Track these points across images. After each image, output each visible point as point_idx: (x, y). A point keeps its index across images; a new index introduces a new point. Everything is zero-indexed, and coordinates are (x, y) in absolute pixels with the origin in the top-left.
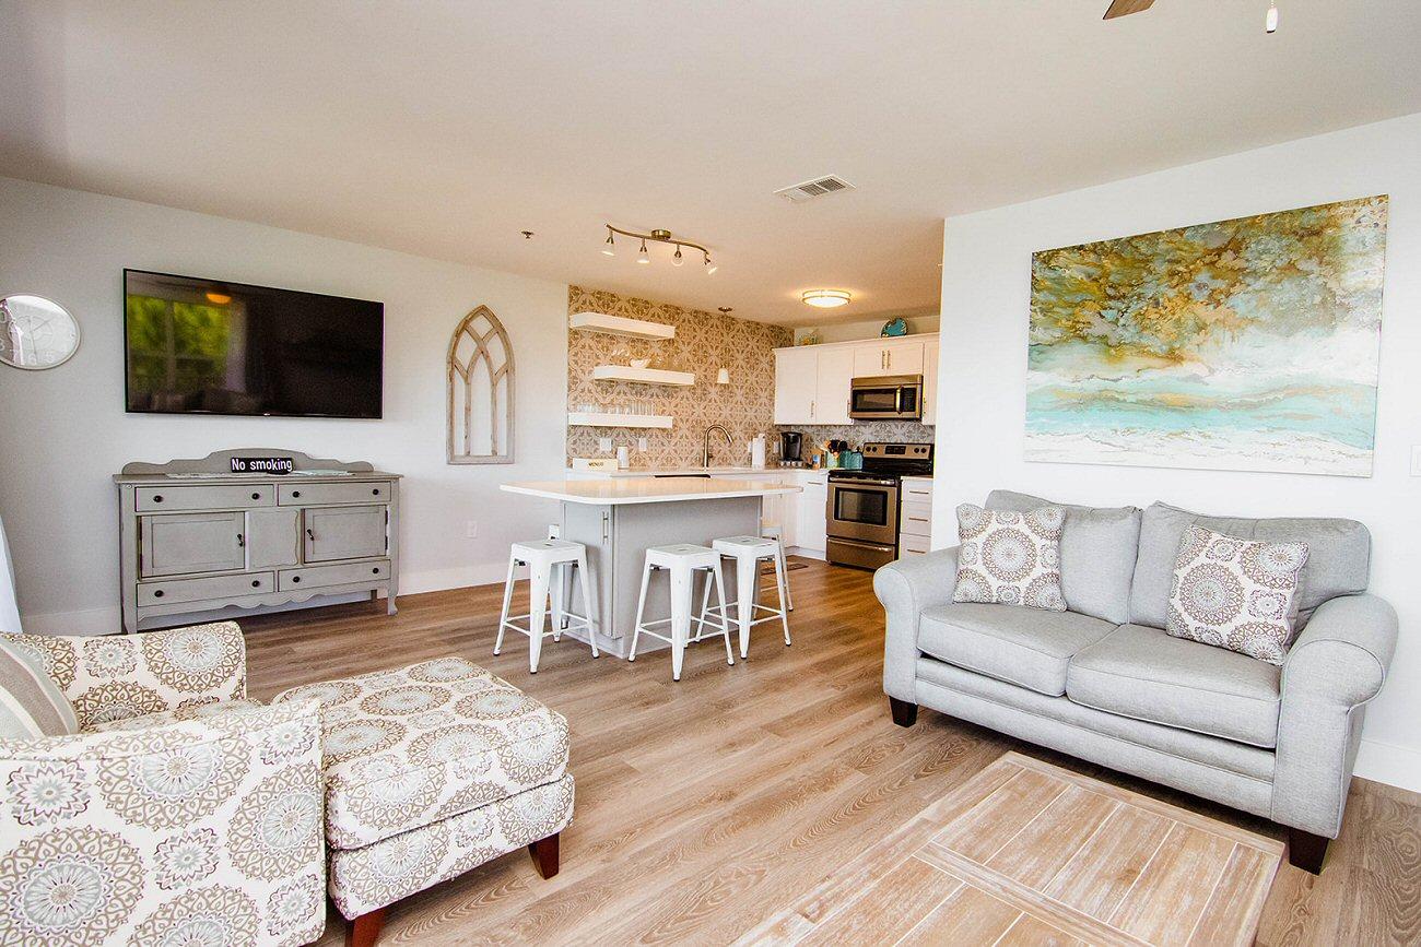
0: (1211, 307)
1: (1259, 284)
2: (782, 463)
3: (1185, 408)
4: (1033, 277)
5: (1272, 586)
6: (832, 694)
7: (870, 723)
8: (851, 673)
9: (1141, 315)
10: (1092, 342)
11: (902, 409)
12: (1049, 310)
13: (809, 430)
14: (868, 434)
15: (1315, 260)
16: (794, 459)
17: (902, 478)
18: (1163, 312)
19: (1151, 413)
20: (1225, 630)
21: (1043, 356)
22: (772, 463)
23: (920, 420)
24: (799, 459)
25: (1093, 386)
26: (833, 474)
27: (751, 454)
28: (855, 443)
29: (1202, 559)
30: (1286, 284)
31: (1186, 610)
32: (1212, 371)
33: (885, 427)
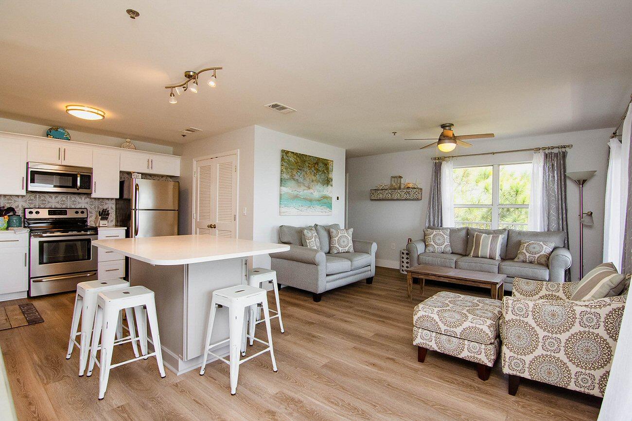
0: (314, 177)
1: (320, 173)
3: (311, 201)
9: (304, 175)
10: (295, 181)
11: (81, 187)
15: (326, 170)
18: (307, 176)
19: (305, 201)
21: (284, 183)
30: (323, 174)
33: (40, 197)
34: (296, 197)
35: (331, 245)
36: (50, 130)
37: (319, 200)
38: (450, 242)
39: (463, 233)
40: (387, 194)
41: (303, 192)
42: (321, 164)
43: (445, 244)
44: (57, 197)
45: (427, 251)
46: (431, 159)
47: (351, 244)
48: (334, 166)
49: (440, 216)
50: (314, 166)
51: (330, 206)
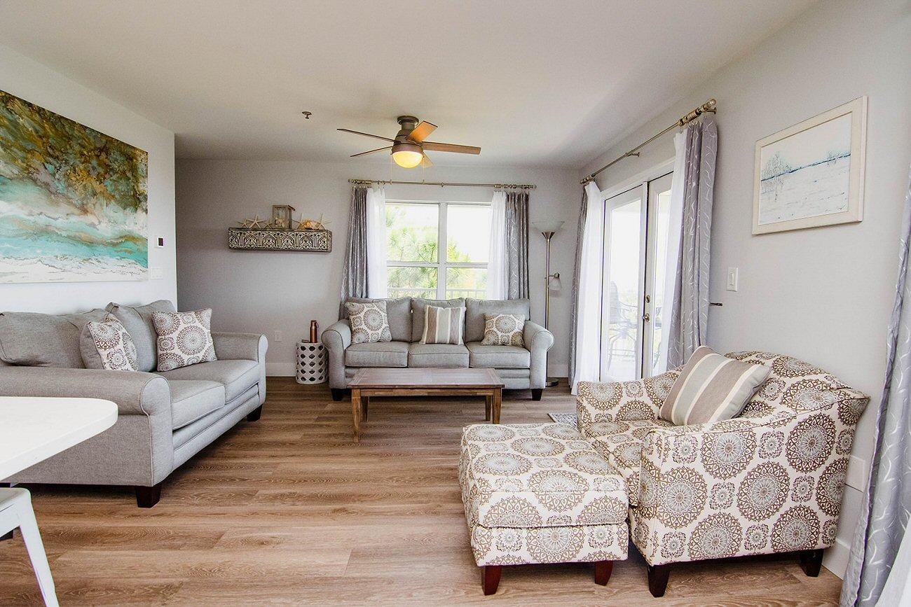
1: (115, 177)
3: (90, 243)
12: (8, 147)
15: (131, 172)
19: (75, 245)
21: (5, 187)
25: (42, 220)
30: (123, 180)
32: (100, 222)
34: (44, 232)
35: (160, 352)
37: (114, 245)
38: (389, 323)
39: (406, 306)
40: (265, 238)
41: (64, 218)
42: (115, 155)
43: (383, 327)
45: (356, 341)
46: (349, 181)
47: (209, 343)
48: (149, 165)
49: (365, 281)
50: (98, 156)
51: (143, 259)
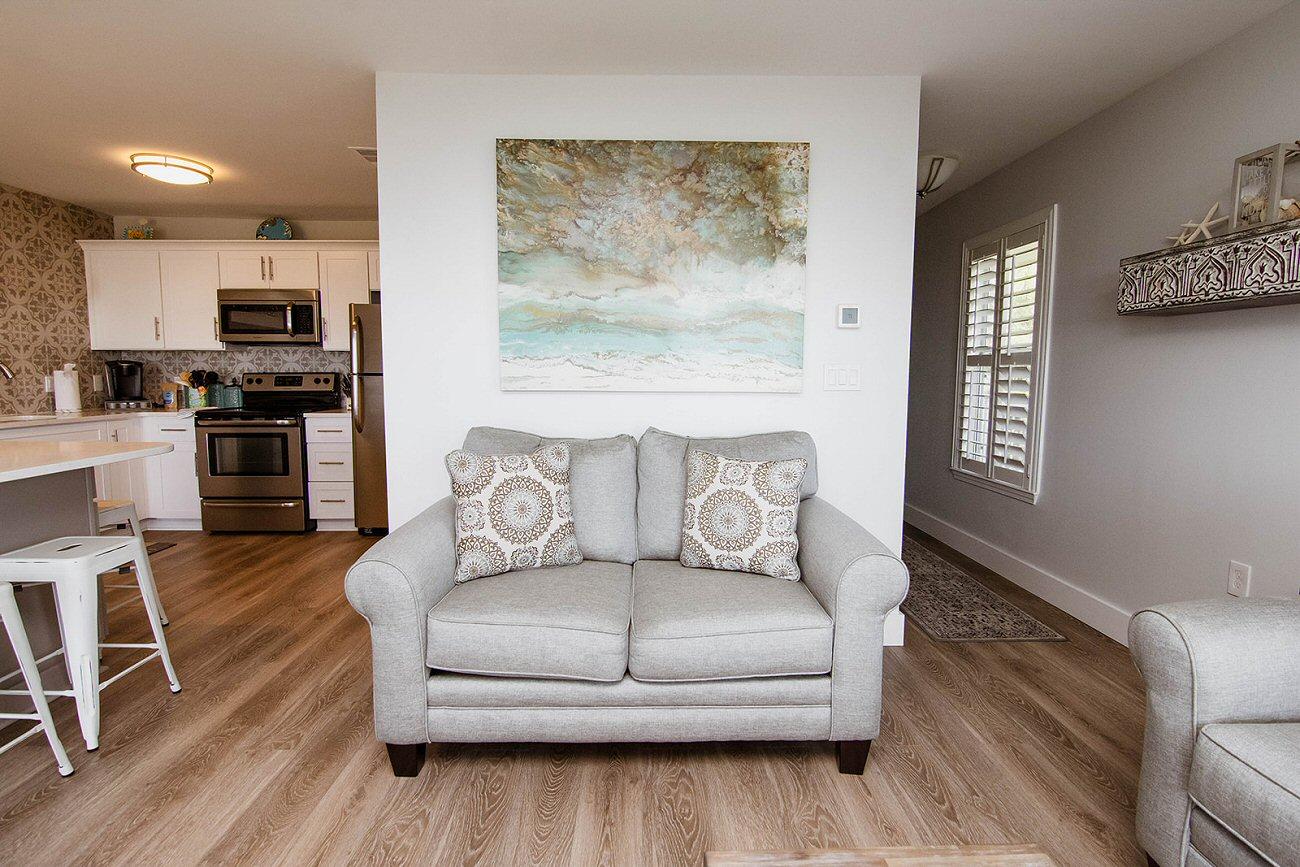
0: (679, 228)
1: (718, 211)
2: (112, 405)
3: (662, 330)
4: (499, 169)
5: (783, 504)
6: (280, 761)
7: (360, 795)
8: (299, 709)
9: (616, 230)
10: (568, 255)
11: (296, 330)
12: (520, 212)
13: (153, 359)
14: (246, 363)
15: (760, 193)
16: (134, 399)
17: (305, 415)
18: (637, 228)
19: (630, 335)
20: (746, 556)
21: (516, 266)
22: (92, 404)
23: (320, 344)
24: (141, 398)
25: (571, 304)
26: (200, 416)
27: (52, 394)
28: (227, 374)
29: (716, 486)
30: (739, 212)
31: (707, 540)
32: (682, 294)
33: (271, 353)
36: (263, 226)
44: (295, 352)
48: (811, 166)
51: (790, 352)
